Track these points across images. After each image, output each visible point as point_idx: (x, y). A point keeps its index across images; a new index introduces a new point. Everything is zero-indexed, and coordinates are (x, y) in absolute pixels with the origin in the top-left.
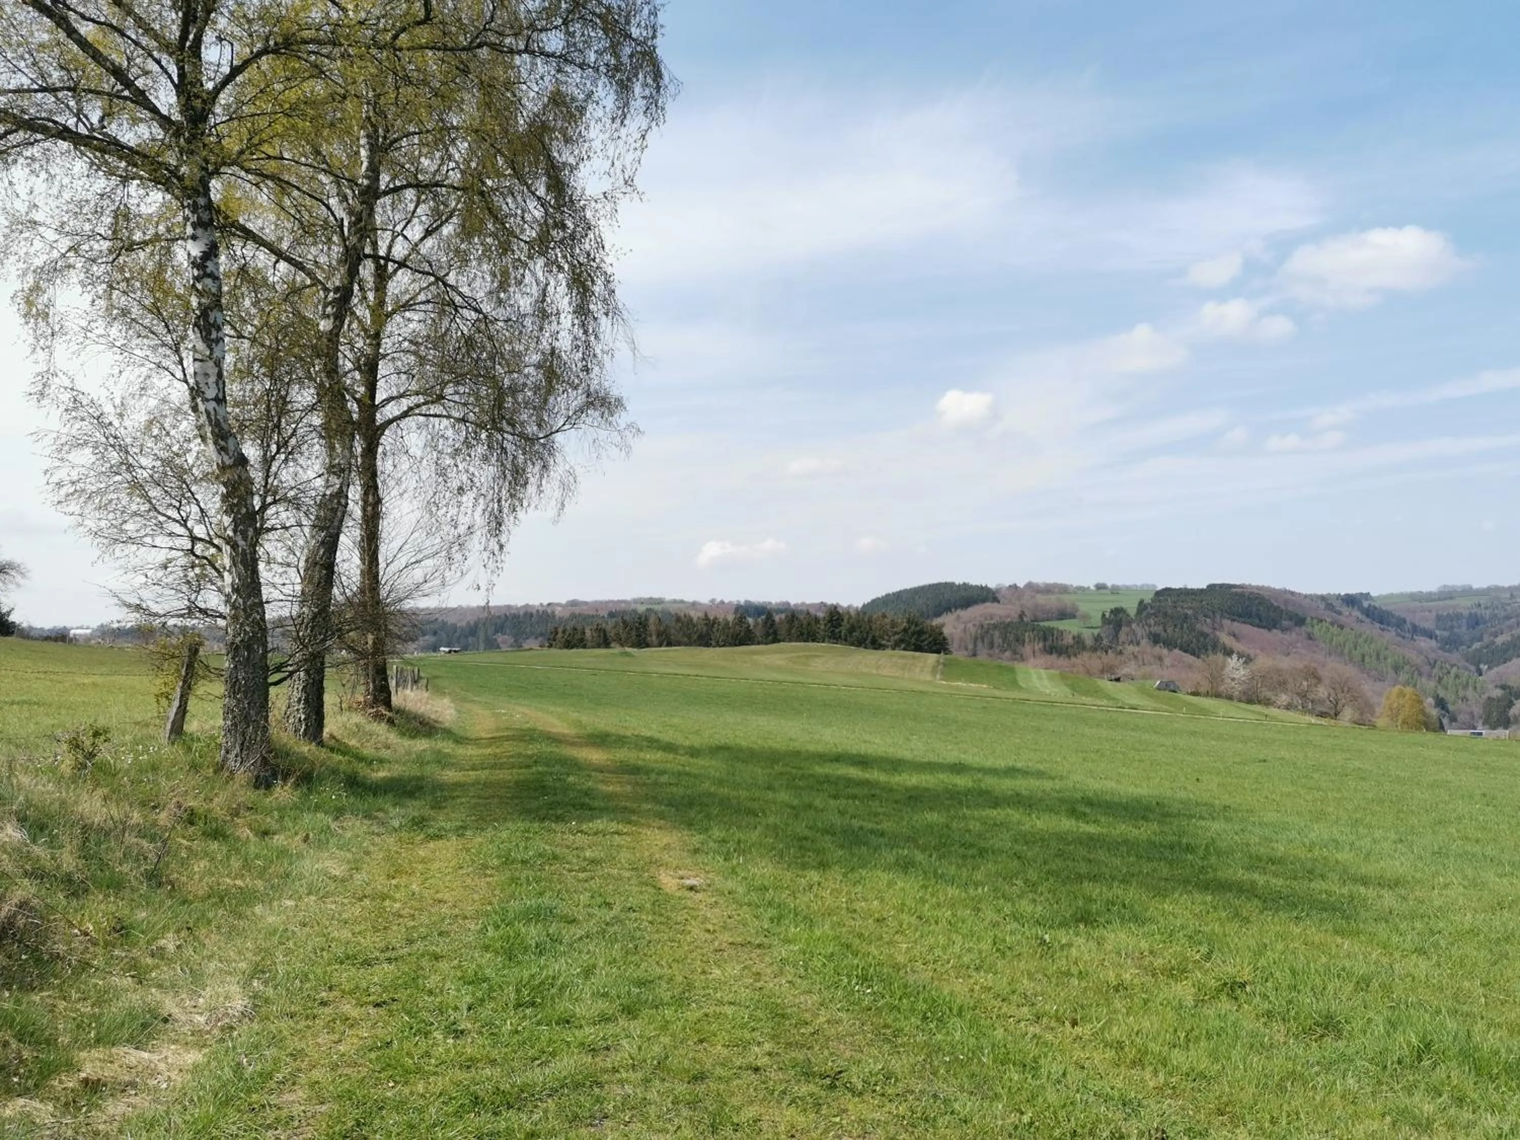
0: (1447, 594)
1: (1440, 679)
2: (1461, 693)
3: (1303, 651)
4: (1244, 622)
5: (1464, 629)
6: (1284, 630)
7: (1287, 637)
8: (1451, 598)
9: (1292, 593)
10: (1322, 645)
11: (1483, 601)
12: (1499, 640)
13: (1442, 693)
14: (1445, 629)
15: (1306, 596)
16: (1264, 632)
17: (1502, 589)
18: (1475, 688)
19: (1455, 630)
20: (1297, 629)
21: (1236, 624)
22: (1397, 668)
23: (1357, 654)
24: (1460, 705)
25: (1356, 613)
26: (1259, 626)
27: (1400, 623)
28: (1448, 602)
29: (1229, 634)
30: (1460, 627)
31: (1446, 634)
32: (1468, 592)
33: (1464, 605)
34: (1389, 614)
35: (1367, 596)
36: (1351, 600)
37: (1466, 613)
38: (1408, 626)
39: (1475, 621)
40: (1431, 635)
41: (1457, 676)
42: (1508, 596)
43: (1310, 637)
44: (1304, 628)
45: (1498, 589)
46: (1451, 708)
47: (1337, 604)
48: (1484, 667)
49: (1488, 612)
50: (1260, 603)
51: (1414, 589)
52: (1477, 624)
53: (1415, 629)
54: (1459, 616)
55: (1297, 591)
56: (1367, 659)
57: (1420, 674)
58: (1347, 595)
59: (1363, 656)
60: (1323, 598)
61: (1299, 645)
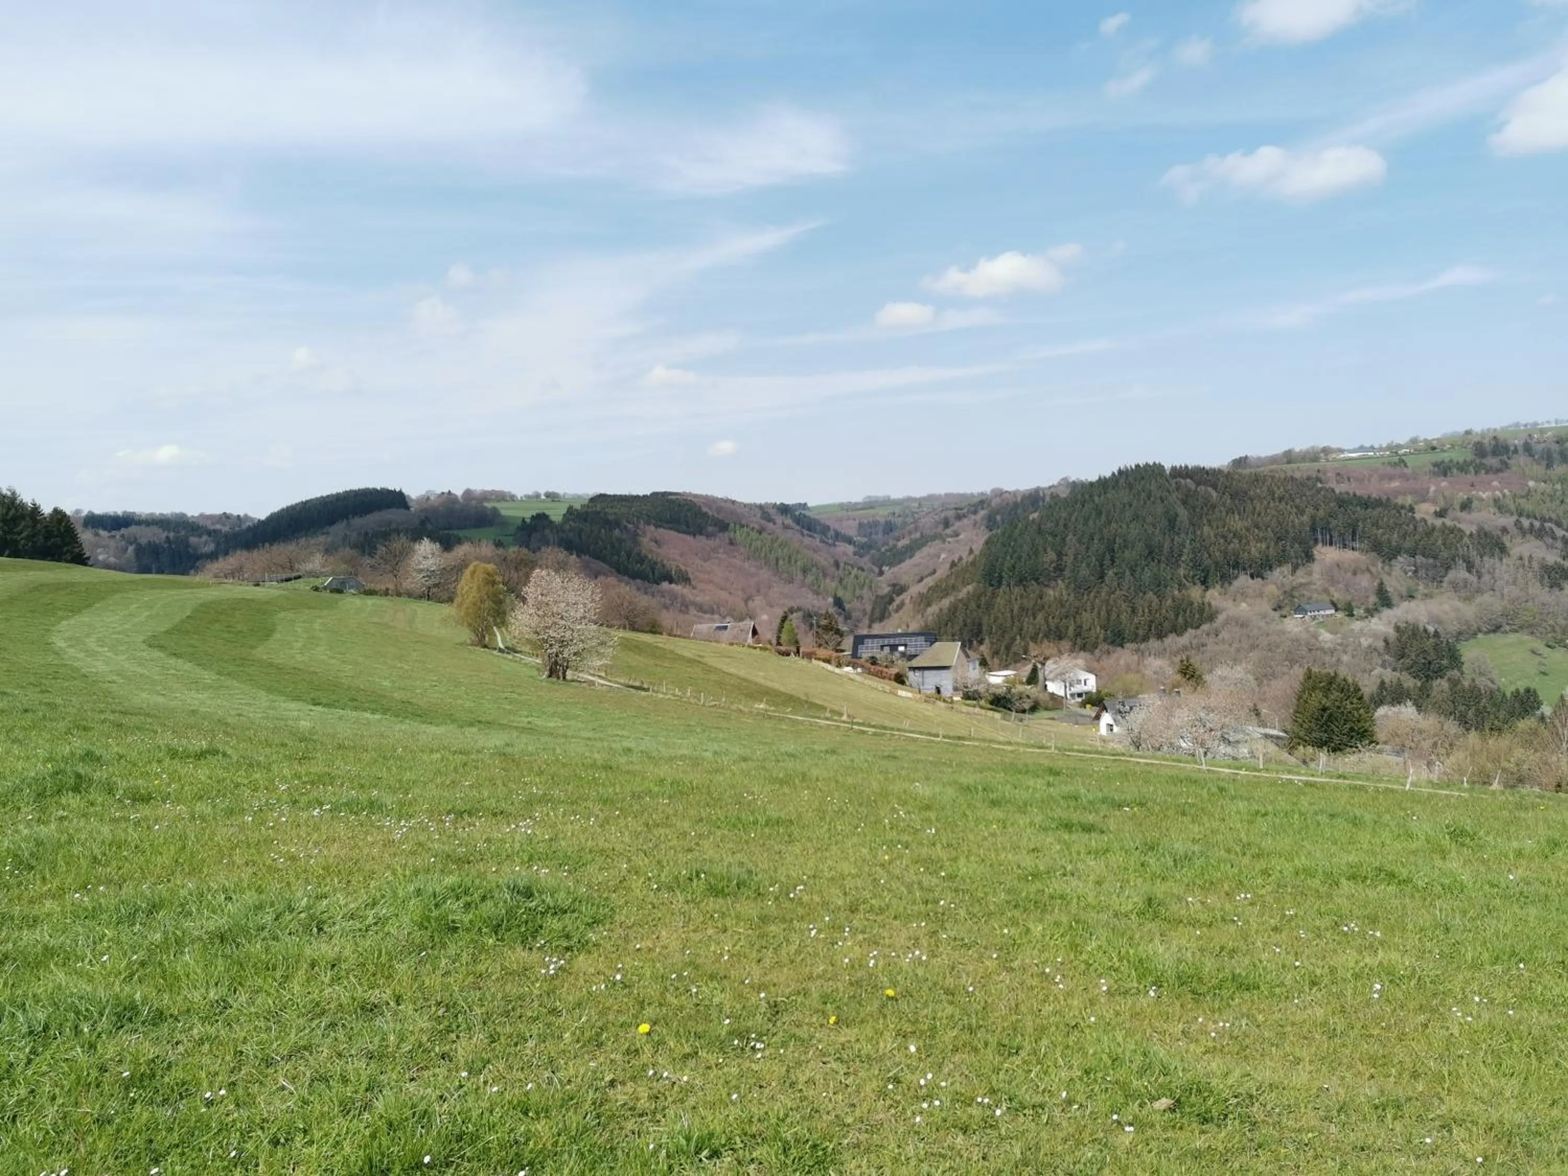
0: (870, 504)
1: (841, 580)
2: (858, 592)
3: (723, 556)
4: (671, 529)
5: (880, 536)
6: (709, 536)
7: (711, 543)
8: (872, 508)
9: (733, 502)
10: (742, 550)
11: (897, 510)
12: (901, 544)
13: (840, 594)
14: (865, 536)
15: (745, 505)
16: (689, 538)
17: (914, 500)
18: (871, 587)
19: (874, 536)
20: (721, 535)
21: (661, 530)
22: (805, 571)
23: (772, 557)
24: (857, 604)
25: (789, 521)
26: (685, 532)
27: (825, 529)
28: (872, 511)
29: (651, 540)
30: (877, 533)
31: (864, 540)
32: (887, 502)
33: (882, 514)
34: (817, 522)
35: (804, 506)
36: (784, 509)
37: (882, 520)
38: (832, 533)
39: (889, 528)
40: (849, 541)
41: (856, 577)
42: (916, 505)
43: (731, 543)
44: (726, 534)
45: (910, 499)
46: (847, 606)
47: (772, 512)
48: (885, 568)
49: (900, 519)
50: (689, 510)
51: (844, 499)
52: (891, 530)
53: (838, 536)
54: (875, 524)
55: (739, 500)
56: (781, 562)
57: (825, 575)
58: (782, 504)
59: (777, 560)
60: (760, 507)
61: (721, 550)
